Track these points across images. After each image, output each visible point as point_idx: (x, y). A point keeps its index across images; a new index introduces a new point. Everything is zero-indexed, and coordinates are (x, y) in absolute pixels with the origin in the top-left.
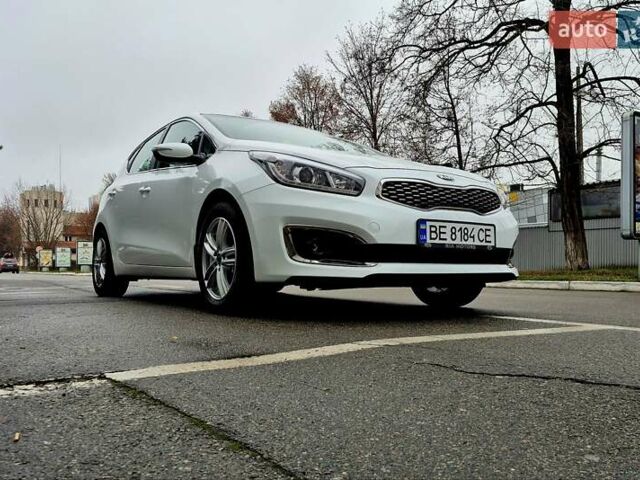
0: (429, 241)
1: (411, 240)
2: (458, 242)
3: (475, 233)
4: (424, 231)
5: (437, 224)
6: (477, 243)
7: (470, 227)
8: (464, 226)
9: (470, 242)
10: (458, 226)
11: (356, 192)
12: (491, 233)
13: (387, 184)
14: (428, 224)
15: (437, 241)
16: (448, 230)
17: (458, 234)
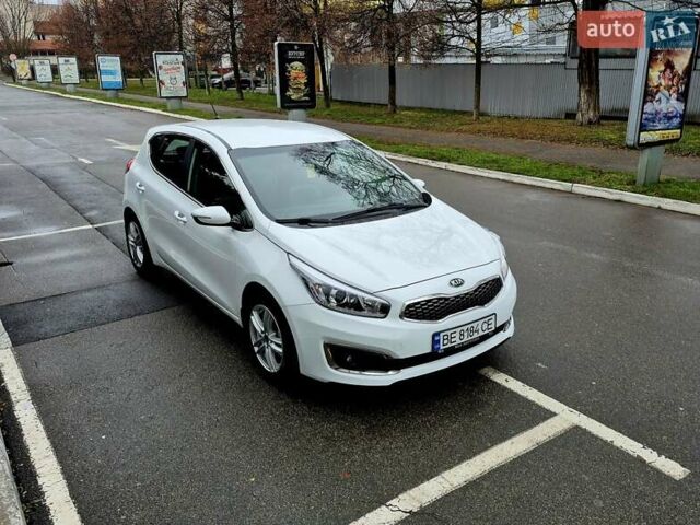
0: (442, 347)
1: (427, 349)
2: (466, 339)
3: (480, 327)
4: (439, 341)
5: (448, 333)
6: (481, 333)
7: (475, 325)
8: (469, 326)
9: (476, 335)
10: (465, 328)
11: (382, 315)
12: (493, 321)
13: (409, 306)
14: (442, 334)
15: (449, 345)
16: (458, 335)
17: (466, 334)
